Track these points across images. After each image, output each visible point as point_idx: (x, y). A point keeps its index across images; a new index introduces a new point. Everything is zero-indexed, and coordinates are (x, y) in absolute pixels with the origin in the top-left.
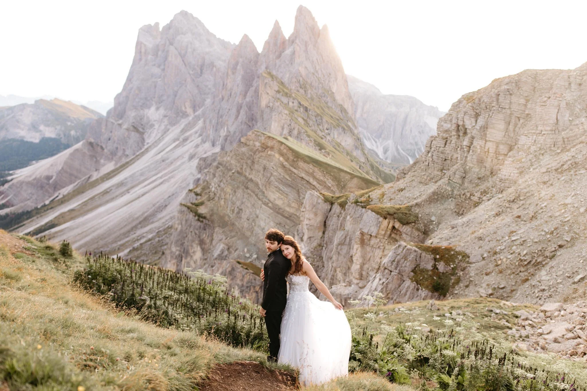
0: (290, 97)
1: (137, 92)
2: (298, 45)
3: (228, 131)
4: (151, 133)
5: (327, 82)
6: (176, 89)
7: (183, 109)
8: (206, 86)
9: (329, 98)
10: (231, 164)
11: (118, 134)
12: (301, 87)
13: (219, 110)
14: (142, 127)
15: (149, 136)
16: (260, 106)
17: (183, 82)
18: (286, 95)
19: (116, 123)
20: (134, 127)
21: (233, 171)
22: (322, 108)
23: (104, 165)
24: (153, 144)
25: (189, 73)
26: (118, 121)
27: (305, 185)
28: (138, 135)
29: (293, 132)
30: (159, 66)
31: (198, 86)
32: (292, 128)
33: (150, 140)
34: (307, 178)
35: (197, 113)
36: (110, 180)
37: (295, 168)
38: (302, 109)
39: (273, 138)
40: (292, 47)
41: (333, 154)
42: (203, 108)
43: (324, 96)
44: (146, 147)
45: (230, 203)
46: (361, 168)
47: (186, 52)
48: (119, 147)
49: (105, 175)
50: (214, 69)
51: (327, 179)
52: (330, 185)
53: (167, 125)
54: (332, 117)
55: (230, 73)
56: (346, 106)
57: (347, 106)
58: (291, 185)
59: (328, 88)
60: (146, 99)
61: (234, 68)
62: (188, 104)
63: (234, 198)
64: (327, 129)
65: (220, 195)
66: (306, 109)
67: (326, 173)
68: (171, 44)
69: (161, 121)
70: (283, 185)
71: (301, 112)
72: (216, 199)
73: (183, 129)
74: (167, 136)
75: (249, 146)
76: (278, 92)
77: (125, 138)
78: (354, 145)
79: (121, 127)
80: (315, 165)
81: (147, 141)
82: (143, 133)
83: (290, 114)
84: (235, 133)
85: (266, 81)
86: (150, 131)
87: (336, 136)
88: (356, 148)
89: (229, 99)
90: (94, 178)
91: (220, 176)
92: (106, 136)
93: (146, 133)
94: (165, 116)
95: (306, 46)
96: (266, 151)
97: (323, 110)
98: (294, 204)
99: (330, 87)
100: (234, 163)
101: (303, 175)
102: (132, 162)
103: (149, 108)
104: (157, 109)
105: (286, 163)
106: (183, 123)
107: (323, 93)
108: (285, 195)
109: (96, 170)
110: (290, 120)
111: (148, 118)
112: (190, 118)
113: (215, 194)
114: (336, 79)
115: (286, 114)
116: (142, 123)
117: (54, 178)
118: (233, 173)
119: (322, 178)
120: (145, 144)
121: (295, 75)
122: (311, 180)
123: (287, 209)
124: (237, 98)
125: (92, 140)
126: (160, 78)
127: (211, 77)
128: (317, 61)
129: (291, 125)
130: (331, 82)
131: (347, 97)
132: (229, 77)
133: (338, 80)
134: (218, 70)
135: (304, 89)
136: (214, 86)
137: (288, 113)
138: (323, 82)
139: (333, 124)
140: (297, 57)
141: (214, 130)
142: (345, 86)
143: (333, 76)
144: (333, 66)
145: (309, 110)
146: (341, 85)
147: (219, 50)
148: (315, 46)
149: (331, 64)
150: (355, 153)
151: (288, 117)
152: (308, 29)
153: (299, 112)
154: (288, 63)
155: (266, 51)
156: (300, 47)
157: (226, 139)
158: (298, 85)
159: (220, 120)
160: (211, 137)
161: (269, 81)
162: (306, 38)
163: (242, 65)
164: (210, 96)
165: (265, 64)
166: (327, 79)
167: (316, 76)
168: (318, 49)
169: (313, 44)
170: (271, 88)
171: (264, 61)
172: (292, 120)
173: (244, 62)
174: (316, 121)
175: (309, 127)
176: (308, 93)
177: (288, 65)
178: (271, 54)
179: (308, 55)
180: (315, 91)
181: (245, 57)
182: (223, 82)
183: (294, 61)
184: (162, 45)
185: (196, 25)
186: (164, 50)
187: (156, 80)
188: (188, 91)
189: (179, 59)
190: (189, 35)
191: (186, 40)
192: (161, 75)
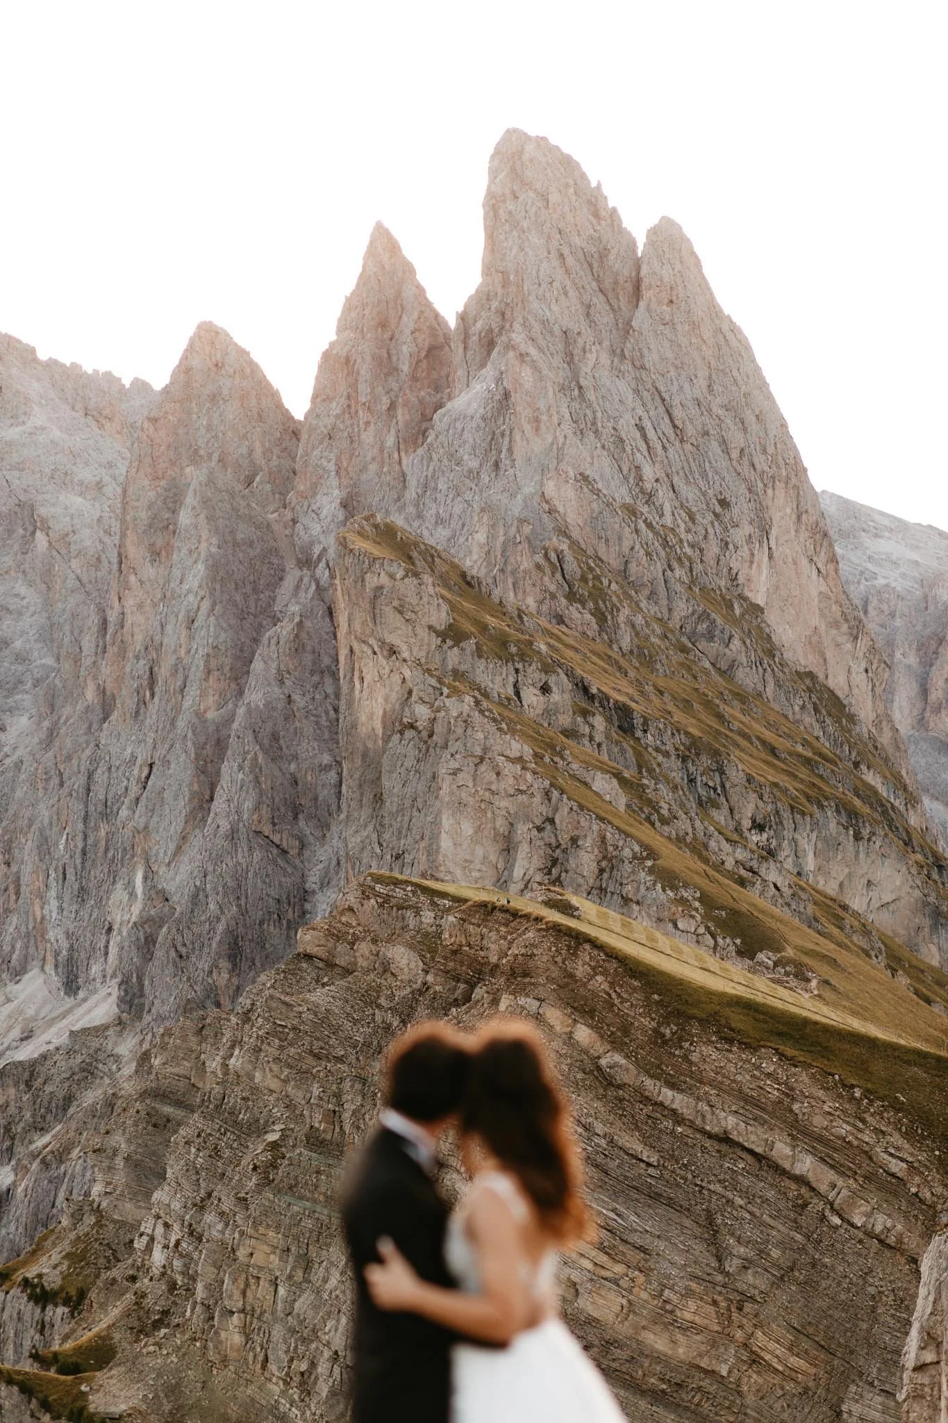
0: (523, 657)
2: (522, 356)
3: (158, 895)
5: (713, 549)
9: (736, 644)
10: (255, 1090)
12: (571, 596)
13: (90, 776)
16: (354, 726)
21: (272, 1137)
22: (707, 704)
27: (745, 1182)
29: (572, 863)
32: (564, 838)
34: (754, 1137)
37: (672, 1086)
38: (599, 722)
39: (515, 914)
40: (489, 372)
41: (826, 971)
43: (710, 637)
45: (278, 1332)
50: (41, 540)
51: (879, 1132)
52: (897, 1167)
54: (773, 751)
55: (135, 552)
56: (837, 682)
57: (844, 674)
58: (660, 1187)
59: (724, 582)
63: (303, 1304)
64: (759, 827)
65: (216, 1287)
66: (623, 720)
67: (867, 1092)
70: (615, 1195)
71: (598, 738)
72: (193, 1315)
75: (347, 972)
76: (452, 635)
78: (926, 904)
80: (790, 1052)
83: (537, 757)
84: (197, 897)
85: (372, 581)
87: (810, 863)
89: (142, 703)
91: (192, 1170)
96: (479, 992)
97: (720, 717)
98: (692, 1305)
99: (733, 578)
100: (274, 1084)
101: (730, 1122)
105: (618, 1058)
107: (704, 616)
108: (634, 1256)
110: (547, 794)
113: (173, 1286)
114: (764, 530)
115: (520, 760)
118: (274, 1146)
119: (843, 1129)
121: (527, 529)
122: (782, 1150)
123: (658, 1341)
124: (193, 692)
127: (22, 589)
128: (638, 435)
129: (551, 821)
130: (736, 548)
131: (835, 624)
132: (132, 578)
133: (774, 533)
134: (62, 544)
135: (591, 605)
136: (48, 635)
137: (528, 751)
138: (688, 550)
139: (785, 791)
140: (528, 428)
141: (67, 897)
142: (821, 561)
143: (742, 509)
144: (735, 454)
145: (638, 721)
146: (795, 563)
147: (57, 434)
148: (618, 354)
149: (723, 442)
150: (934, 949)
151: (529, 776)
152: (570, 261)
153: (586, 741)
154: (474, 464)
155: (336, 408)
156: (536, 368)
157: (150, 940)
158: (553, 588)
159: (102, 833)
160: (51, 935)
161: (392, 576)
162: (565, 313)
163: (205, 501)
164: (24, 699)
165: (335, 483)
166: (710, 530)
167: (649, 526)
168: (643, 367)
169: (606, 344)
170: (409, 615)
171: (331, 467)
172: (555, 794)
173: (211, 482)
174: (692, 781)
175: (658, 824)
176: (617, 626)
177: (474, 475)
178: (367, 423)
179: (590, 406)
180: (654, 609)
181: (216, 457)
182: (102, 611)
183: (510, 450)
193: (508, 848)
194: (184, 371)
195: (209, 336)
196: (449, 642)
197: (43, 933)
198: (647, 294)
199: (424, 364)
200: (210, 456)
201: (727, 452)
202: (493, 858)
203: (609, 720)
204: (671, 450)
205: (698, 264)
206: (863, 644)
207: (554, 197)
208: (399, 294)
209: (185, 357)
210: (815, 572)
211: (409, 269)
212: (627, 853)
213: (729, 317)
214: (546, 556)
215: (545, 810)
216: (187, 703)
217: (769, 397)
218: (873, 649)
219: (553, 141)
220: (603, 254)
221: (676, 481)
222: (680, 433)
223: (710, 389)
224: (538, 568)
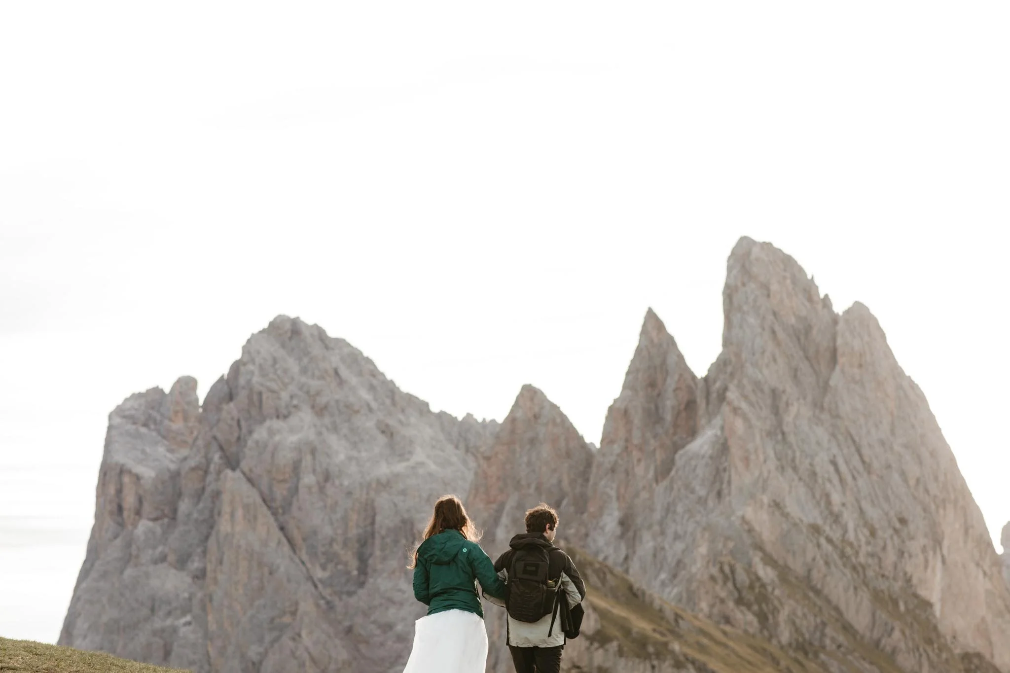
0: (658, 655)
2: (736, 410)
5: (890, 557)
6: (253, 652)
9: (897, 634)
12: (740, 601)
17: (287, 619)
18: (640, 647)
25: (310, 578)
30: (182, 563)
31: (349, 630)
40: (718, 421)
47: (295, 491)
59: (898, 584)
68: (232, 463)
76: (599, 638)
95: (776, 411)
99: (908, 580)
114: (938, 542)
121: (731, 545)
126: (186, 610)
128: (831, 469)
130: (910, 556)
131: (1001, 614)
133: (946, 543)
135: (755, 608)
138: (862, 559)
140: (740, 465)
143: (918, 524)
144: (912, 482)
146: (964, 567)
147: (433, 467)
148: (818, 405)
149: (903, 474)
152: (781, 335)
154: (702, 492)
155: (617, 448)
156: (746, 419)
158: (723, 594)
162: (775, 374)
165: (616, 505)
166: (889, 543)
167: (829, 540)
168: (838, 416)
169: (809, 398)
171: (613, 493)
176: (777, 625)
177: (702, 501)
178: (639, 460)
179: (790, 446)
181: (533, 486)
183: (729, 482)
184: (193, 469)
185: (336, 373)
186: (203, 489)
187: (169, 622)
188: (306, 656)
189: (266, 521)
190: (306, 416)
191: (293, 439)
192: (190, 599)
194: (512, 419)
195: (530, 394)
196: (596, 645)
198: (841, 360)
199: (684, 414)
200: (529, 486)
201: (906, 481)
204: (860, 482)
205: (883, 336)
207: (774, 287)
208: (664, 362)
209: (512, 411)
210: (981, 576)
211: (671, 341)
213: (909, 377)
214: (722, 570)
219: (776, 245)
220: (808, 329)
221: (866, 506)
222: (868, 467)
223: (893, 432)
224: (713, 578)
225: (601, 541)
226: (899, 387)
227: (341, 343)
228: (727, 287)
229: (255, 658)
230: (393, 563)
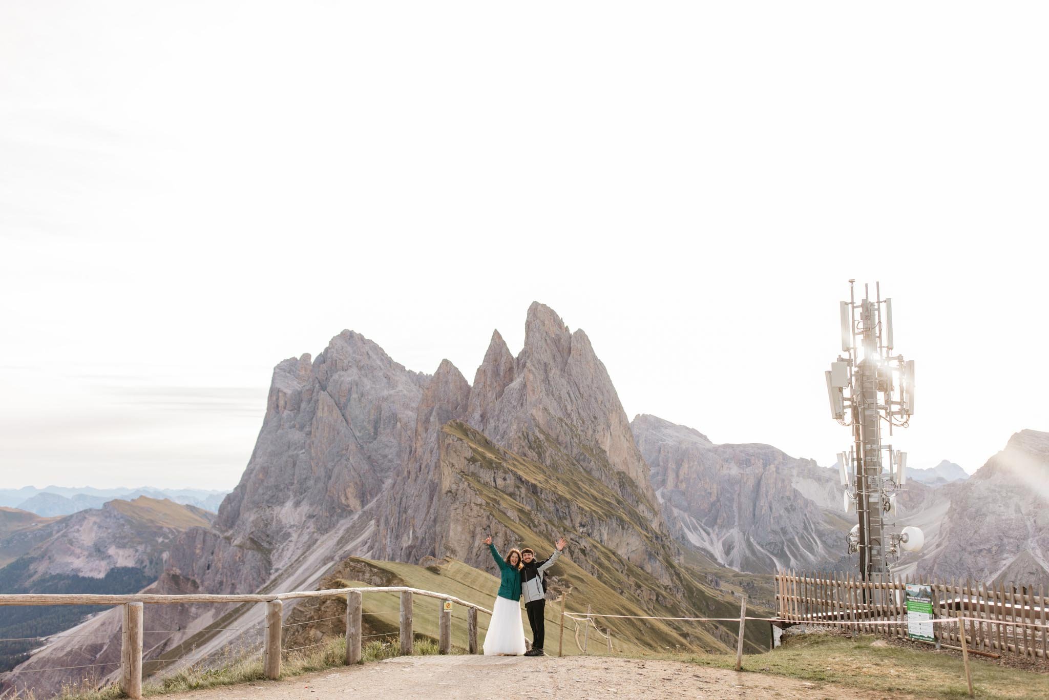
0: (497, 468)
1: (261, 476)
2: (530, 371)
3: (415, 538)
4: (283, 550)
5: (590, 432)
6: (330, 465)
7: (343, 501)
8: (385, 456)
9: (592, 463)
11: (224, 556)
12: (530, 447)
13: (401, 499)
14: (268, 539)
15: (280, 556)
17: (344, 452)
18: (490, 465)
19: (221, 536)
20: (252, 540)
22: (575, 484)
23: (197, 616)
24: (286, 571)
25: (354, 436)
26: (227, 531)
28: (259, 556)
30: (301, 428)
31: (369, 457)
33: (280, 564)
35: (367, 507)
36: (201, 648)
38: (523, 490)
40: (522, 375)
42: (379, 495)
43: (584, 460)
44: (273, 577)
46: (661, 598)
47: (349, 400)
48: (225, 580)
49: (193, 637)
50: (399, 425)
53: (314, 533)
54: (596, 499)
55: (420, 429)
56: (632, 475)
57: (635, 472)
59: (593, 443)
60: (277, 487)
61: (427, 421)
62: (351, 491)
66: (534, 490)
68: (323, 388)
69: (303, 526)
71: (523, 495)
73: (342, 537)
74: (313, 552)
76: (472, 460)
77: (235, 563)
78: (647, 551)
79: (230, 543)
81: (274, 567)
82: (270, 551)
83: (488, 504)
86: (281, 547)
87: (605, 537)
88: (651, 556)
89: (417, 476)
90: (174, 645)
92: (202, 561)
93: (275, 551)
94: (311, 516)
95: (546, 371)
97: (579, 488)
99: (597, 442)
102: (245, 609)
103: (282, 503)
104: (297, 504)
106: (344, 525)
107: (581, 454)
109: (179, 629)
110: (488, 517)
111: (279, 522)
112: (356, 517)
114: (609, 427)
115: (481, 505)
116: (268, 532)
117: (105, 648)
120: (272, 571)
124: (431, 473)
125: (178, 572)
126: (303, 447)
127: (392, 440)
128: (567, 396)
129: (489, 526)
130: (598, 432)
131: (632, 457)
132: (419, 437)
133: (612, 428)
134: (405, 427)
135: (537, 450)
136: (399, 455)
137: (484, 503)
138: (579, 432)
139: (597, 513)
140: (531, 393)
141: (393, 537)
142: (627, 436)
143: (601, 420)
144: (599, 402)
145: (539, 490)
146: (619, 437)
147: (405, 392)
148: (563, 370)
149: (596, 399)
150: (649, 566)
151: (482, 511)
152: (549, 341)
153: (518, 497)
154: (515, 404)
155: (480, 386)
156: (534, 375)
157: (410, 553)
158: (524, 444)
159: (404, 518)
160: (387, 550)
161: (453, 440)
162: (546, 357)
163: (438, 414)
164: (391, 474)
165: (479, 409)
166: (590, 426)
167: (566, 424)
168: (571, 375)
169: (559, 367)
170: (458, 453)
171: (478, 404)
172: (491, 517)
173: (440, 408)
174: (557, 510)
175: (532, 527)
176: (545, 457)
177: (515, 407)
178: (489, 391)
179: (551, 386)
180: (565, 451)
181: (446, 401)
182: (411, 447)
183: (526, 400)
184: (307, 390)
185: (368, 354)
186: (311, 398)
187: (295, 452)
188: (351, 467)
189: (337, 412)
190: (354, 370)
191: (349, 379)
192: (304, 443)
193: (473, 536)
194: (438, 373)
195: (446, 363)
196: (471, 463)
197: (385, 549)
198: (572, 352)
199: (508, 373)
200: (444, 400)
201: (597, 402)
202: (468, 539)
203: (528, 489)
204: (579, 402)
205: (590, 343)
206: (641, 464)
207: (546, 322)
208: (501, 351)
209: (438, 370)
210: (625, 440)
211: (504, 343)
212: (513, 539)
213: (600, 360)
214: (523, 434)
215: (487, 523)
216: (429, 477)
217: (612, 385)
218: (645, 464)
219: (548, 305)
220: (560, 340)
221: (580, 410)
222: (582, 396)
223: (592, 381)
224: (519, 437)
225: (473, 423)
226: (596, 364)
227: (370, 341)
228: (527, 321)
229: (330, 468)
230: (388, 431)
